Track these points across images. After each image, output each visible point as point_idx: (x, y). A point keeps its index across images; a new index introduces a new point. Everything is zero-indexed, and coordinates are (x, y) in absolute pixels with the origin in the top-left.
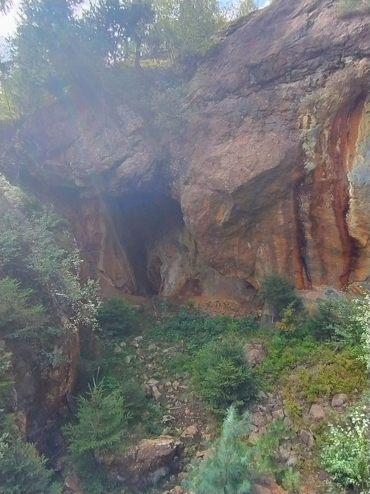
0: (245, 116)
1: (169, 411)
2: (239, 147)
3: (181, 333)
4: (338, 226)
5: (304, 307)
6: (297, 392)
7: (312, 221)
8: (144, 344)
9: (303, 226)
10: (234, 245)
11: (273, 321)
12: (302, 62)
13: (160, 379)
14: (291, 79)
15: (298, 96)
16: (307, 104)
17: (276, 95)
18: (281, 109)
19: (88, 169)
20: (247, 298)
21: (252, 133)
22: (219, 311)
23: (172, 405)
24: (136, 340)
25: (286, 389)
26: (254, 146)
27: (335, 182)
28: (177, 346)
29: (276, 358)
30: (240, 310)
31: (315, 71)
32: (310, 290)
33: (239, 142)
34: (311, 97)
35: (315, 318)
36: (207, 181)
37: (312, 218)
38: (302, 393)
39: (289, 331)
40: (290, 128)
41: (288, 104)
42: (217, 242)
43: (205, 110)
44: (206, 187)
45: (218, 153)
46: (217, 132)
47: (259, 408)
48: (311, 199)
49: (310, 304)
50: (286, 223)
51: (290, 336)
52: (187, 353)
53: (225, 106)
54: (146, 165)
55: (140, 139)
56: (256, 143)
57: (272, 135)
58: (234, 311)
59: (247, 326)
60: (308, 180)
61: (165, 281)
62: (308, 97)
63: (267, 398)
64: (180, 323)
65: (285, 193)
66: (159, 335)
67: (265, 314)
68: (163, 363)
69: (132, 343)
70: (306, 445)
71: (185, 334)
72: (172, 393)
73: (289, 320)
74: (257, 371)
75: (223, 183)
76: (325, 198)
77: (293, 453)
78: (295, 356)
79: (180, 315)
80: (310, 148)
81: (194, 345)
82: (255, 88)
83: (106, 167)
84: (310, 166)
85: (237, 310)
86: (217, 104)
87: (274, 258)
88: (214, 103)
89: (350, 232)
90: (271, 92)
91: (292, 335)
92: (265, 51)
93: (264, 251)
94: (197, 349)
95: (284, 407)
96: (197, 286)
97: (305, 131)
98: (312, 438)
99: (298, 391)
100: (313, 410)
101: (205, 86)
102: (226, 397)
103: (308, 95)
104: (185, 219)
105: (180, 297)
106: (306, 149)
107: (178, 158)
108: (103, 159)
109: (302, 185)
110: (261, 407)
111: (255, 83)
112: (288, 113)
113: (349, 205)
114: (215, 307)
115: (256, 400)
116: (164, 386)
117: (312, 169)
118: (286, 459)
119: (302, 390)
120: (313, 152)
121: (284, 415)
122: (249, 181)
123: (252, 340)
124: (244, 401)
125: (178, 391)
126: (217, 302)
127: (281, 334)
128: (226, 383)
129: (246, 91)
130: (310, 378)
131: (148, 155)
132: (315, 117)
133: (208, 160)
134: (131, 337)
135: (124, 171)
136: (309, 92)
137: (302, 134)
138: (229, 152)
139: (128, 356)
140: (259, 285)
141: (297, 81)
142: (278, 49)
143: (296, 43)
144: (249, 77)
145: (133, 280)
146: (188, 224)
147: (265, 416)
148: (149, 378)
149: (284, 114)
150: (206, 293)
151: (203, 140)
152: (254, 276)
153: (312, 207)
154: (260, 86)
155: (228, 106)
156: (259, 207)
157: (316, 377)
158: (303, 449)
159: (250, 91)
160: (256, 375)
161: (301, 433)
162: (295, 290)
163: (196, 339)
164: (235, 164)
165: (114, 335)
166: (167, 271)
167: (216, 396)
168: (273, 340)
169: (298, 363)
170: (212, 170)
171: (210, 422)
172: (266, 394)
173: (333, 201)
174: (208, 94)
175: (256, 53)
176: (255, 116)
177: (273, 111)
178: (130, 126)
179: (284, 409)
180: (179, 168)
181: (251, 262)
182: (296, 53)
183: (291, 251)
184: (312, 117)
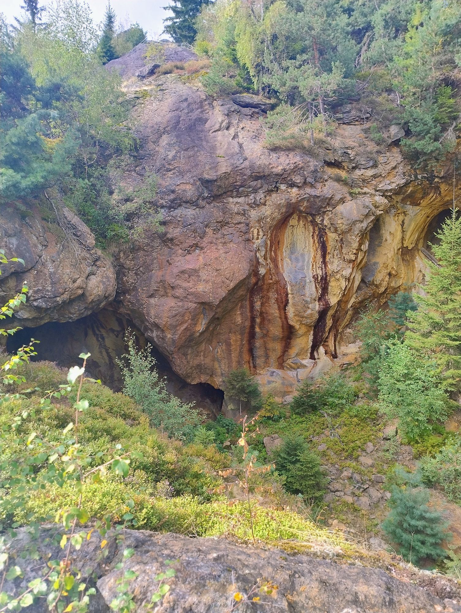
0: (206, 227)
2: (215, 259)
4: (281, 318)
7: (261, 316)
9: (255, 321)
12: (249, 183)
14: (237, 195)
16: (256, 220)
17: (227, 208)
18: (234, 222)
19: (59, 297)
21: (217, 244)
27: (277, 282)
31: (258, 191)
32: (256, 375)
33: (209, 254)
34: (256, 213)
36: (188, 295)
37: (261, 313)
40: (245, 240)
44: (187, 300)
45: (195, 266)
46: (182, 243)
48: (261, 298)
49: (264, 388)
50: (242, 322)
53: (183, 216)
57: (233, 246)
60: (260, 283)
62: (254, 213)
65: (244, 297)
67: (230, 409)
75: (208, 295)
76: (270, 296)
80: (261, 256)
82: (209, 201)
84: (262, 271)
86: (172, 213)
87: (229, 354)
89: (289, 321)
90: (222, 205)
92: (215, 167)
93: (221, 349)
97: (256, 242)
103: (253, 211)
106: (259, 258)
107: (133, 268)
108: (74, 282)
109: (256, 288)
111: (208, 195)
112: (241, 225)
113: (288, 300)
117: (263, 273)
120: (263, 259)
129: (202, 203)
132: (262, 230)
133: (182, 272)
136: (254, 208)
137: (255, 245)
138: (205, 264)
141: (242, 197)
142: (229, 169)
144: (203, 189)
149: (238, 226)
152: (213, 377)
153: (262, 304)
154: (212, 199)
159: (205, 203)
164: (215, 276)
170: (190, 282)
173: (277, 298)
174: (161, 201)
175: (207, 168)
176: (215, 227)
177: (228, 223)
181: (211, 364)
182: (245, 175)
183: (244, 345)
184: (260, 230)
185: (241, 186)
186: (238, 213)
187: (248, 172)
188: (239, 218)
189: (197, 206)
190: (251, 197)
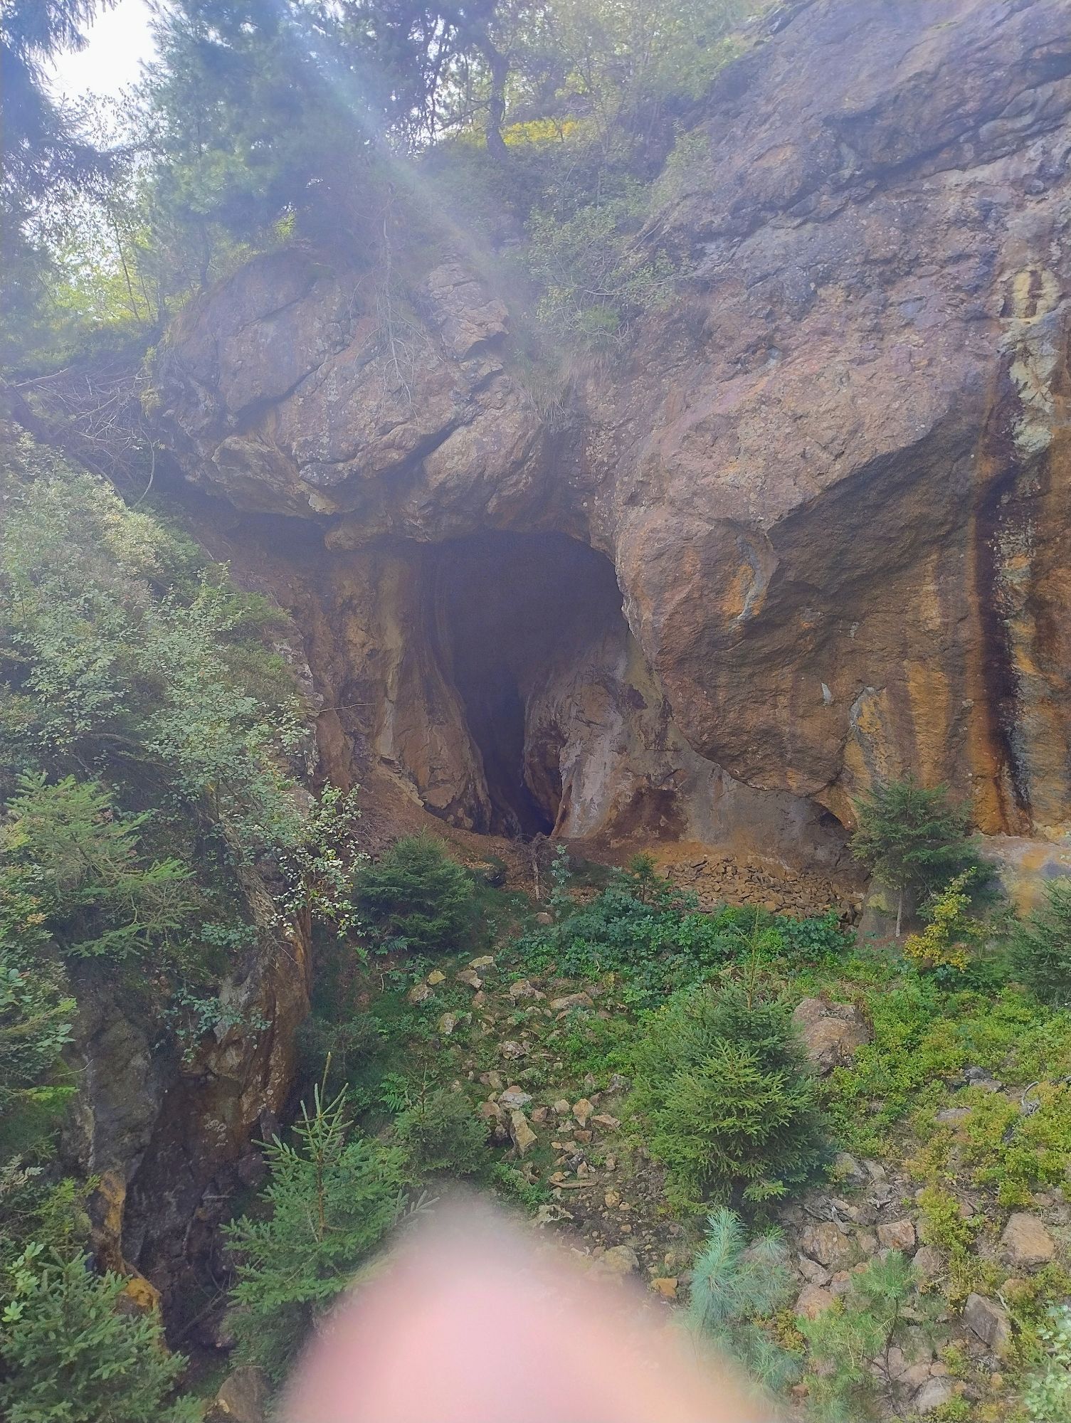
0: (823, 280)
1: (557, 1193)
2: (800, 381)
3: (608, 952)
5: (1005, 889)
6: (964, 1166)
7: (1038, 617)
8: (496, 981)
9: (1005, 630)
10: (778, 692)
11: (898, 930)
12: (1018, 94)
13: (538, 1088)
14: (978, 154)
15: (1000, 208)
16: (1028, 235)
17: (926, 209)
18: (941, 255)
19: (342, 461)
20: (822, 854)
21: (842, 335)
22: (732, 889)
23: (567, 1173)
24: (475, 966)
25: (926, 1154)
26: (849, 378)
28: (594, 991)
29: (900, 1048)
30: (796, 889)
31: (1061, 122)
32: (1026, 837)
33: (799, 367)
34: (1042, 209)
35: (1037, 929)
36: (695, 494)
37: (1037, 606)
38: (982, 1172)
39: (947, 966)
40: (969, 316)
41: (963, 237)
42: (722, 679)
43: (695, 269)
44: (691, 511)
45: (731, 405)
46: (731, 339)
47: (834, 1209)
48: (1034, 545)
49: (1023, 882)
50: (946, 624)
51: (953, 980)
52: (625, 1013)
53: (757, 252)
54: (513, 448)
55: (495, 369)
56: (855, 366)
57: (907, 342)
58: (778, 891)
59: (813, 941)
60: (1026, 484)
61: (573, 796)
62: (1034, 212)
63: (863, 1177)
64: (608, 921)
65: (947, 527)
66: (543, 954)
67: (875, 905)
68: (549, 1039)
69: (463, 975)
70: (984, 1350)
71: (620, 956)
72: (571, 1136)
73: (950, 930)
74: (837, 1088)
75: (745, 499)
77: (939, 1369)
78: (966, 1048)
79: (608, 898)
80: (1036, 377)
81: (644, 993)
82: (855, 192)
83: (395, 455)
84: (1033, 436)
85: (788, 888)
86: (733, 250)
87: (906, 731)
88: (723, 245)
90: (910, 201)
91: (959, 981)
92: (892, 66)
93: (873, 708)
94: (652, 1003)
95: (916, 1213)
96: (669, 813)
97: (1018, 322)
98: (1005, 1328)
99: (969, 1165)
100: (1015, 1233)
101: (696, 193)
102: (729, 1166)
103: (1032, 205)
104: (626, 609)
105: (614, 844)
106: (1022, 383)
107: (610, 423)
108: (385, 430)
109: (1005, 499)
110: (843, 1204)
111: (858, 173)
112: (964, 265)
114: (719, 878)
115: (828, 1181)
116: (549, 1112)
117: (1038, 445)
118: (916, 1386)
119: (980, 1162)
120: (1045, 390)
121: (917, 1238)
122: (829, 489)
123: (826, 986)
124: (786, 1184)
125: (589, 1133)
126: (727, 861)
127: (921, 973)
128: (729, 1121)
129: (826, 201)
130: (1009, 1126)
131: (518, 416)
132: (1057, 275)
133: (699, 427)
134: (460, 956)
135: (448, 465)
136: (1038, 193)
137: (1009, 334)
138: (764, 400)
139: (447, 1015)
140: (857, 815)
141: (996, 159)
142: (936, 59)
143: (1000, 30)
144: (839, 156)
145: (479, 788)
146: (637, 626)
147: (854, 1235)
148: (504, 1083)
149: (950, 269)
150: (695, 833)
151: (687, 367)
152: (841, 788)
154: (872, 184)
155: (769, 253)
156: (858, 572)
157: (1031, 1123)
158: (976, 1359)
159: (840, 200)
160: (834, 1102)
161: (971, 1304)
162: (976, 833)
163: (651, 972)
164: (782, 439)
165: (413, 949)
166: (579, 763)
167: (695, 1160)
168: (895, 993)
169: (973, 1070)
170: (711, 457)
171: (679, 1239)
172: (861, 1165)
174: (707, 218)
175: (863, 76)
176: (855, 280)
177: (915, 262)
178: (467, 330)
179: (916, 1219)
180: (611, 456)
181: (832, 743)
182: (998, 65)
183: (965, 712)
184: (1046, 276)
185: (984, 116)
186: (959, 222)
187: (1013, 51)
188: (962, 240)
189: (807, 216)
190: (1031, 153)
